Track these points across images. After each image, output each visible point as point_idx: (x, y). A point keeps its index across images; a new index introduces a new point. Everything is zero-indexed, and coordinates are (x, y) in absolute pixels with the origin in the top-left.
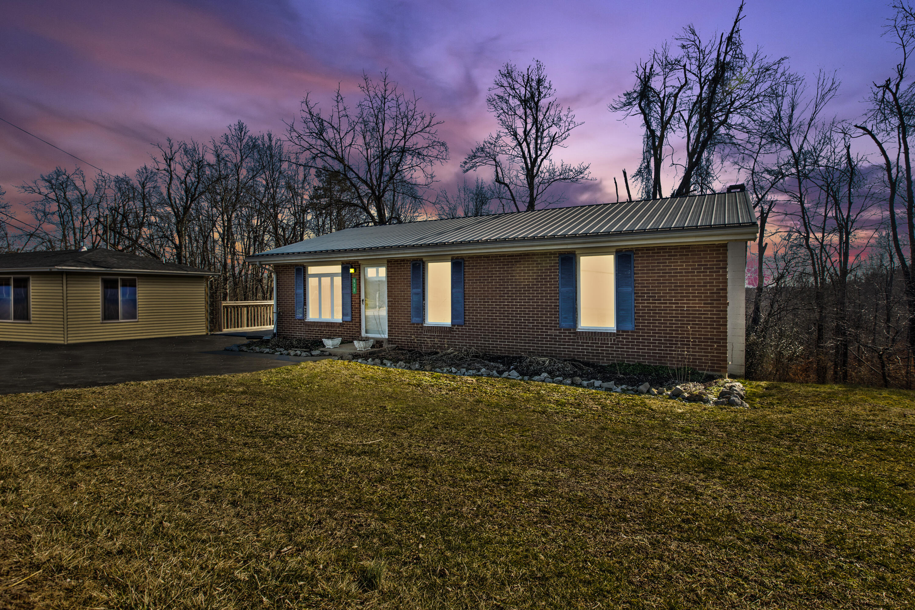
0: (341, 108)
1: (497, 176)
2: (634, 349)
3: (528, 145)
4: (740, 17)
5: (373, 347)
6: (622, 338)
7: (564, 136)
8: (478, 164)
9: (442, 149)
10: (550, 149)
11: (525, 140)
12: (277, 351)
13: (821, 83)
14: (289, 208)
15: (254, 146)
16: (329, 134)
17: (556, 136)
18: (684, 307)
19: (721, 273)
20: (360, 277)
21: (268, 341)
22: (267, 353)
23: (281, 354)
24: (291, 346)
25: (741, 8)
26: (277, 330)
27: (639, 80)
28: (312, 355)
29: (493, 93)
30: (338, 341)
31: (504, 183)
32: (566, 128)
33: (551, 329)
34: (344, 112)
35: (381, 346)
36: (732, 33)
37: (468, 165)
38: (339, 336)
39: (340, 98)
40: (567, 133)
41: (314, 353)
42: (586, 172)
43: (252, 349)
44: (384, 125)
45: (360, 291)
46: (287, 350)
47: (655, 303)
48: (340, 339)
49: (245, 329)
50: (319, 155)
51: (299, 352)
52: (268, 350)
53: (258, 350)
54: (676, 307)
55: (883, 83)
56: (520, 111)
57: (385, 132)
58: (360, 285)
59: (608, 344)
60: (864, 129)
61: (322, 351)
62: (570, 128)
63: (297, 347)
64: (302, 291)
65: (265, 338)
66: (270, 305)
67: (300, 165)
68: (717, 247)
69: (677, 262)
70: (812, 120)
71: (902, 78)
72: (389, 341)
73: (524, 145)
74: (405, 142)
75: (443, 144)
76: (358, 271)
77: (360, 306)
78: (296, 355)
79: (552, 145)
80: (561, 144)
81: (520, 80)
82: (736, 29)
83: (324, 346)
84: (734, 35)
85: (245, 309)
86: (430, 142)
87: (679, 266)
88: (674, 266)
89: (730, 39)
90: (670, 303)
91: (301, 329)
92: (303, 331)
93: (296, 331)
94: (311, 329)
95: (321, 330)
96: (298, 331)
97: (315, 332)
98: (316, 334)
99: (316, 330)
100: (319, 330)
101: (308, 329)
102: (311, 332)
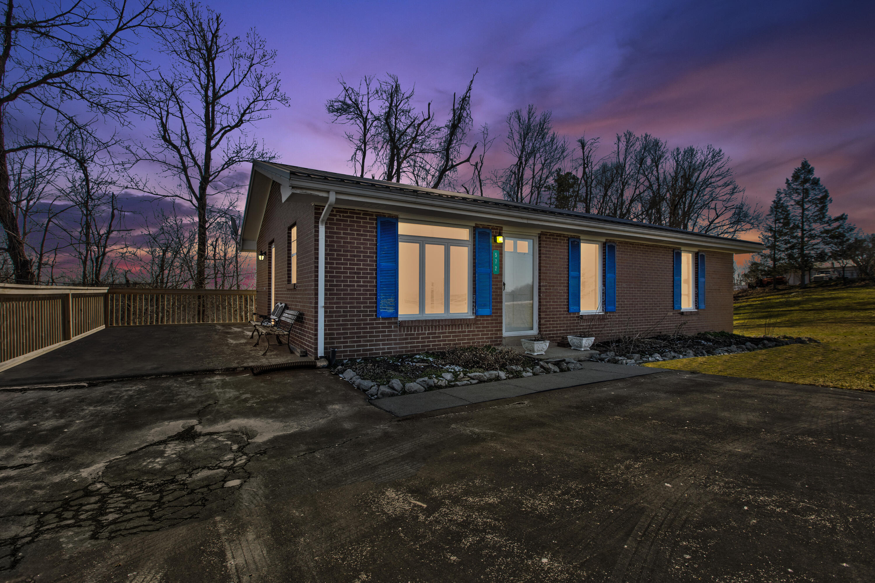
2: (704, 322)
20: (502, 251)
45: (502, 271)
58: (502, 261)
64: (396, 265)
77: (502, 292)
91: (391, 336)
92: (395, 340)
93: (376, 341)
94: (413, 334)
95: (435, 333)
96: (381, 340)
97: (422, 338)
98: (424, 342)
99: (424, 334)
100: (431, 334)
101: (406, 335)
102: (414, 339)
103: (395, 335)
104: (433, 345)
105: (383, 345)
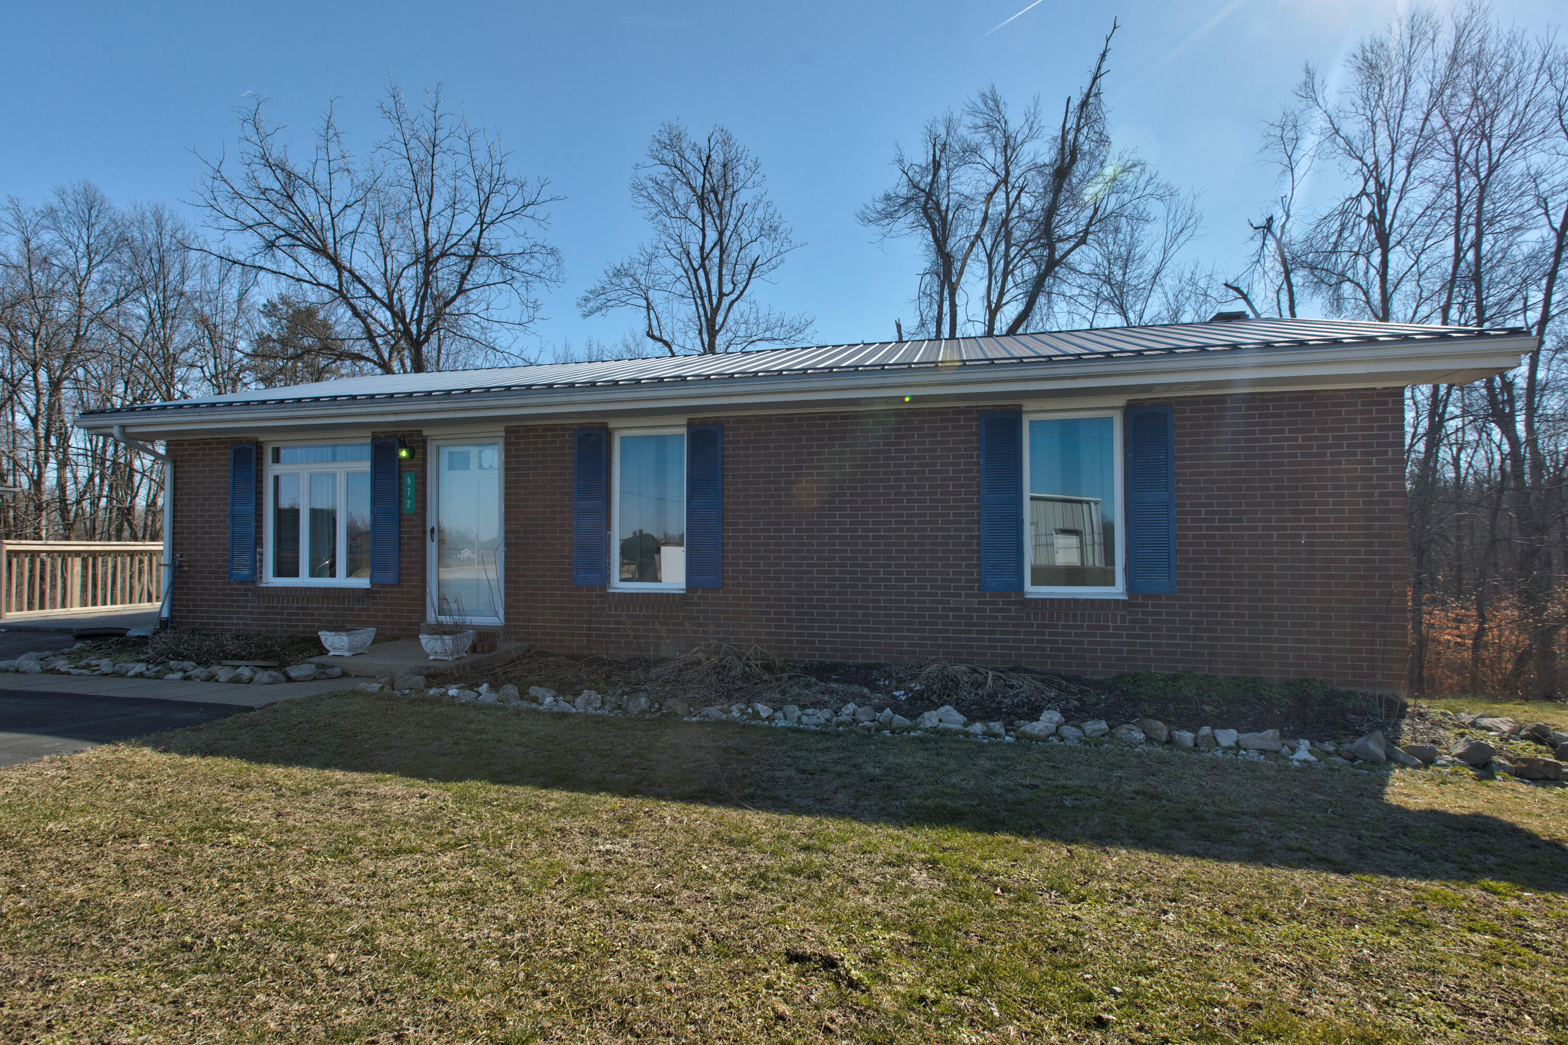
0: (334, 152)
1: (650, 326)
2: (1174, 638)
3: (707, 275)
4: (1102, 71)
5: (474, 649)
6: (1144, 613)
7: (773, 262)
8: (610, 304)
9: (551, 260)
10: (747, 284)
11: (703, 266)
12: (171, 670)
13: (1171, 216)
14: (202, 367)
15: (123, 239)
16: (309, 203)
17: (759, 262)
18: (1300, 536)
19: (1390, 456)
20: (425, 472)
21: (143, 641)
22: (140, 675)
23: (187, 678)
24: (224, 656)
25: (1103, 56)
26: (172, 611)
27: (905, 178)
28: (289, 679)
29: (643, 174)
30: (366, 635)
31: (661, 340)
32: (776, 251)
33: (960, 595)
34: (342, 163)
35: (492, 648)
36: (1088, 96)
37: (591, 304)
38: (366, 624)
39: (331, 132)
40: (779, 258)
41: (293, 672)
42: (810, 330)
43: (88, 666)
44: (431, 197)
45: (424, 507)
46: (206, 664)
47: (1228, 529)
48: (371, 631)
49: (77, 611)
50: (284, 241)
51: (245, 672)
52: (140, 667)
53: (105, 669)
54: (1279, 536)
55: (1262, 222)
56: (695, 212)
57: (433, 213)
58: (424, 490)
59: (1107, 628)
60: (1237, 290)
61: (320, 666)
62: (783, 250)
63: (236, 657)
64: (252, 508)
65: (133, 633)
66: (151, 553)
67: (235, 262)
68: (1379, 395)
69: (1283, 431)
70: (1158, 273)
71: (1288, 216)
72: (509, 629)
73: (701, 273)
74: (482, 231)
75: (552, 252)
76: (418, 455)
77: (424, 545)
78: (236, 680)
79: (749, 278)
80: (765, 277)
81: (693, 158)
82: (1094, 90)
83: (323, 651)
84: (1091, 100)
85: (78, 561)
86: (527, 246)
87: (1286, 439)
88: (1275, 440)
89: (1084, 104)
90: (1264, 528)
91: (246, 607)
92: (252, 613)
93: (230, 612)
94: (276, 608)
95: (307, 608)
96: (235, 613)
97: (288, 614)
98: (291, 620)
99: (291, 608)
100: (302, 608)
101: (267, 607)
102: (277, 614)
103: (252, 607)
104: (304, 626)
105: (238, 619)
